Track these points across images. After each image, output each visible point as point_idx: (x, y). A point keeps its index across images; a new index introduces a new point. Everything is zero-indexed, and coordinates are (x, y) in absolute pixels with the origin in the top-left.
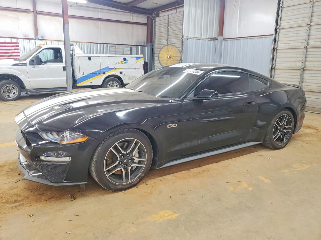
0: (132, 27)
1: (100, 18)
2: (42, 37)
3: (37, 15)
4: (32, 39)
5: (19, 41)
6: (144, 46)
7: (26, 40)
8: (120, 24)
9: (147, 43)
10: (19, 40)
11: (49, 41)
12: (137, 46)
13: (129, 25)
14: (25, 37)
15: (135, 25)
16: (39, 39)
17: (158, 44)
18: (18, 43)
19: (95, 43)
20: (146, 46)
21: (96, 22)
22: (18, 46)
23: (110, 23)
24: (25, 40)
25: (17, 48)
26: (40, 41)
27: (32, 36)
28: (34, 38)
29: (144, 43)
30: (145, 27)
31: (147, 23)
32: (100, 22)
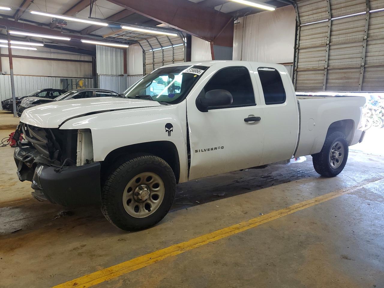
0: (80, 64)
1: (52, 58)
3: (1, 57)
6: (90, 78)
8: (69, 63)
9: (93, 76)
12: (84, 78)
13: (77, 63)
15: (83, 63)
16: (3, 74)
19: (48, 77)
20: (92, 78)
21: (49, 61)
23: (61, 62)
26: (3, 75)
29: (91, 76)
30: (91, 64)
31: (92, 60)
32: (52, 61)
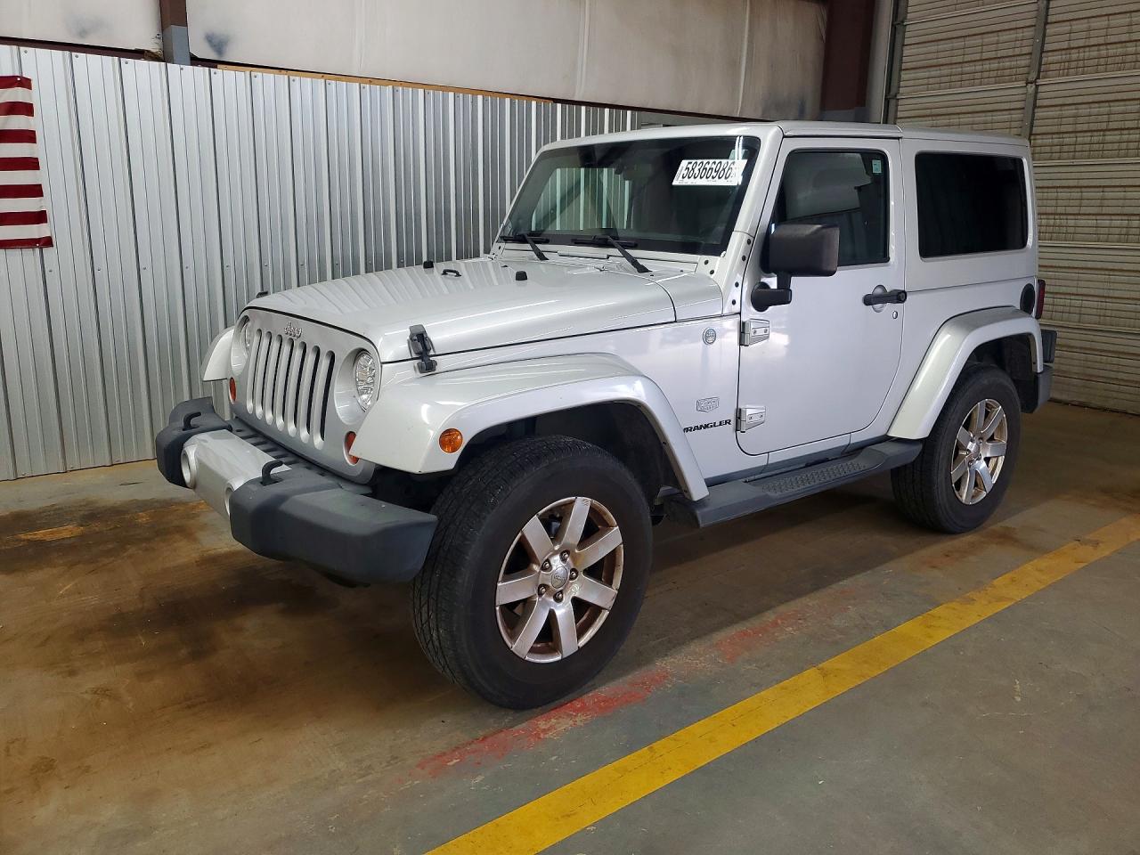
2: (217, 43)
4: (139, 54)
5: (36, 63)
7: (94, 59)
10: (29, 53)
11: (270, 77)
14: (83, 33)
17: (928, 112)
18: (25, 83)
22: (27, 109)
24: (80, 58)
25: (17, 122)
27: (141, 30)
28: (152, 45)
